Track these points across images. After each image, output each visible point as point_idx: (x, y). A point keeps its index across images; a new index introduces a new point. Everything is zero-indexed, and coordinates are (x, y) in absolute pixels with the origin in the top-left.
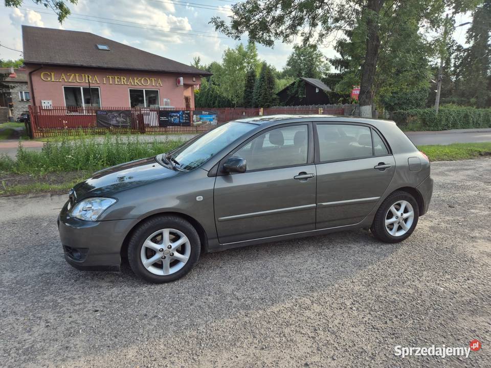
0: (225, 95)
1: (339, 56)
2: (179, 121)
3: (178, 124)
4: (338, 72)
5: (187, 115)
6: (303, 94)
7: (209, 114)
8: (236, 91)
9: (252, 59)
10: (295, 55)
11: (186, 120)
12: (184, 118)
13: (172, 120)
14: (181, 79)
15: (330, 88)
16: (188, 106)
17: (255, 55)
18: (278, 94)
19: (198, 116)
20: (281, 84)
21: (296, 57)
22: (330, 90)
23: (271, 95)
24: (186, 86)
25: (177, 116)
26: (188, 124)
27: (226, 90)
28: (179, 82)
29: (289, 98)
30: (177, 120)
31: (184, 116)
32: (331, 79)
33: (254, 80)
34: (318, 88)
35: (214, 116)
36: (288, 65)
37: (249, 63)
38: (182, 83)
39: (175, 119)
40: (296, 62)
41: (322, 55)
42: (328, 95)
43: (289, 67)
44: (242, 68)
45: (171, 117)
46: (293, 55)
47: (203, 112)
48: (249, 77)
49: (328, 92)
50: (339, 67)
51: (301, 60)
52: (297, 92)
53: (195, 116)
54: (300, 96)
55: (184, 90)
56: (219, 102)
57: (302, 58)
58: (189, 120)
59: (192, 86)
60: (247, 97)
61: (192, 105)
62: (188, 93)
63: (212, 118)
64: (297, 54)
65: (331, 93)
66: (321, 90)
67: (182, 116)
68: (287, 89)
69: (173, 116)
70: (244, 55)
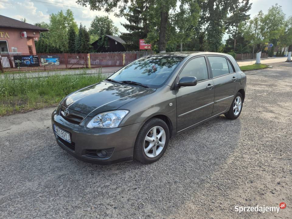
0: (54, 45)
1: (128, 23)
2: (31, 63)
3: (31, 65)
4: (128, 32)
5: (36, 59)
6: (108, 45)
7: (53, 58)
8: (63, 43)
9: (71, 21)
10: (96, 21)
11: (35, 62)
12: (34, 61)
13: (25, 62)
14: (25, 33)
15: (125, 42)
16: (31, 52)
17: (72, 19)
18: (93, 44)
19: (45, 59)
20: (93, 38)
21: (96, 22)
22: (125, 43)
23: (88, 45)
24: (29, 38)
25: (28, 59)
26: (37, 65)
27: (55, 41)
28: (23, 35)
29: (98, 48)
30: (29, 63)
31: (34, 59)
32: (125, 36)
33: (75, 35)
34: (117, 41)
35: (57, 59)
36: (92, 27)
37: (69, 24)
38: (26, 36)
39: (27, 61)
40: (97, 25)
41: (112, 22)
42: (124, 46)
44: (65, 27)
45: (24, 60)
46: (94, 21)
47: (48, 57)
48: (71, 33)
49: (124, 44)
50: (129, 29)
51: (100, 24)
52: (104, 44)
53: (42, 59)
54: (106, 47)
55: (27, 41)
57: (100, 23)
58: (38, 62)
59: (32, 38)
60: (71, 47)
61: (34, 52)
62: (30, 43)
63: (55, 60)
64: (97, 20)
65: (126, 45)
66: (118, 43)
67: (33, 59)
68: (97, 42)
69: (25, 59)
70: (65, 18)
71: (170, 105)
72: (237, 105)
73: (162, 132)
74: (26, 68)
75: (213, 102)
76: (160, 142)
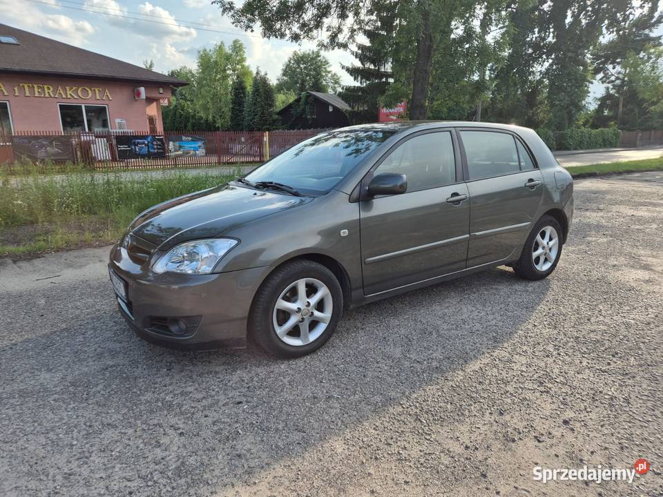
0: (202, 114)
1: (358, 64)
2: (148, 151)
3: (149, 156)
4: (357, 84)
5: (159, 143)
6: (312, 113)
7: (192, 140)
8: (220, 110)
9: (238, 64)
10: (292, 62)
11: (158, 148)
12: (155, 147)
13: (137, 150)
14: (142, 89)
15: (350, 106)
16: (153, 129)
17: (243, 60)
18: (281, 113)
19: (177, 144)
20: (282, 100)
21: (293, 64)
22: (349, 109)
23: (270, 114)
24: (150, 100)
25: (144, 143)
26: (161, 154)
27: (206, 109)
28: (139, 94)
29: (293, 119)
30: (145, 150)
31: (155, 143)
32: (350, 94)
33: (244, 93)
34: (332, 105)
35: (200, 143)
36: (284, 75)
37: (234, 71)
38: (143, 96)
39: (141, 148)
40: (294, 71)
41: (328, 63)
42: (347, 115)
43: (285, 78)
44: (225, 77)
45: (136, 145)
46: (289, 61)
47: (184, 138)
48: (237, 89)
49: (346, 110)
50: (359, 78)
51: (301, 69)
52: (304, 110)
53: (171, 143)
54: (308, 117)
55: (147, 106)
56: (194, 125)
57: (302, 66)
58: (163, 149)
59: (157, 100)
60: (235, 118)
61: (160, 128)
62: (152, 110)
63: (197, 145)
64: (295, 60)
65: (351, 112)
66: (335, 108)
67: (152, 144)
68: (290, 107)
69: (138, 143)
70: (228, 58)
71: (342, 235)
72: (544, 248)
73: (323, 291)
74: (140, 161)
75: (468, 235)
76: (317, 313)
